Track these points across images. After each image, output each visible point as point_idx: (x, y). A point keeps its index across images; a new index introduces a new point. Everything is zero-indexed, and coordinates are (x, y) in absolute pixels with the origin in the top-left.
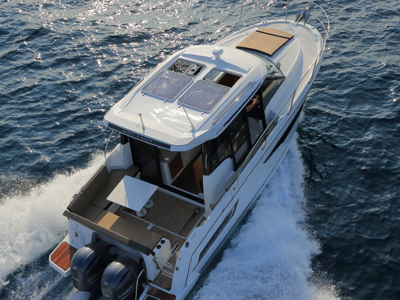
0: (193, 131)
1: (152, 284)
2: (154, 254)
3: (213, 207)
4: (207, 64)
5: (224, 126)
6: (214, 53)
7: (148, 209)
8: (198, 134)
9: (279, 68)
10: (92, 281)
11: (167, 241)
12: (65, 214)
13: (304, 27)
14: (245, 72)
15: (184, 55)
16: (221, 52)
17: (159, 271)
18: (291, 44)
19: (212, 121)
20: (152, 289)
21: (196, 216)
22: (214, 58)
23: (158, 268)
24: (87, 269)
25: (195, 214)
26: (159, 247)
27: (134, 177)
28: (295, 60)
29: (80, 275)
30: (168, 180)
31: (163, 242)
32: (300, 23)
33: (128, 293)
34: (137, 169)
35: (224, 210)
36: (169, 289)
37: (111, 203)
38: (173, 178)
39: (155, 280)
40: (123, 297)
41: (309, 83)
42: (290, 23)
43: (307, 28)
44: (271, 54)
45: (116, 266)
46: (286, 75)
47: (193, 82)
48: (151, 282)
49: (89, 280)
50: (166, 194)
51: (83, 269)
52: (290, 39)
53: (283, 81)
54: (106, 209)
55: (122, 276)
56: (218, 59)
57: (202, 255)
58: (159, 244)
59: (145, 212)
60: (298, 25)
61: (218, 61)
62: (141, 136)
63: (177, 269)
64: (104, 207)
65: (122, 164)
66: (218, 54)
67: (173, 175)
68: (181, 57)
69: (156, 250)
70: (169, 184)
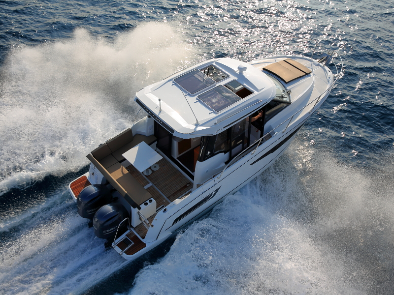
0: (197, 125)
1: (132, 230)
2: (139, 208)
3: (198, 186)
4: (231, 75)
5: (224, 128)
6: (239, 68)
7: (153, 171)
8: (200, 128)
9: (289, 94)
10: (90, 212)
11: (154, 201)
12: (88, 156)
13: (322, 68)
14: (257, 90)
15: (217, 63)
16: (245, 69)
17: (141, 222)
18: (307, 79)
19: (215, 121)
20: (132, 233)
21: (186, 188)
22: (238, 73)
23: (140, 219)
24: (88, 203)
25: (185, 187)
26: (146, 204)
27: (149, 145)
28: (305, 92)
29: (83, 204)
30: (176, 154)
31: (151, 201)
32: (320, 64)
33: (112, 231)
34: (155, 138)
35: (205, 192)
36: (143, 238)
37: (125, 159)
38: (179, 153)
39: (136, 227)
40: (107, 232)
41: (309, 113)
42: (313, 62)
43: (325, 70)
44: (287, 81)
45: (108, 208)
46: (292, 101)
47: (215, 85)
48: (133, 228)
49: (88, 211)
50: (171, 164)
51: (86, 201)
52: (307, 74)
53: (288, 105)
54: (121, 162)
55: (110, 217)
56: (241, 73)
57: (176, 221)
58: (148, 202)
59: (150, 172)
60: (318, 65)
61: (241, 76)
62: (156, 117)
63: (152, 226)
64: (119, 160)
65: (145, 132)
66: (242, 69)
67: (180, 151)
68: (214, 64)
69: (142, 206)
70: (175, 158)
